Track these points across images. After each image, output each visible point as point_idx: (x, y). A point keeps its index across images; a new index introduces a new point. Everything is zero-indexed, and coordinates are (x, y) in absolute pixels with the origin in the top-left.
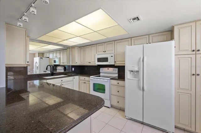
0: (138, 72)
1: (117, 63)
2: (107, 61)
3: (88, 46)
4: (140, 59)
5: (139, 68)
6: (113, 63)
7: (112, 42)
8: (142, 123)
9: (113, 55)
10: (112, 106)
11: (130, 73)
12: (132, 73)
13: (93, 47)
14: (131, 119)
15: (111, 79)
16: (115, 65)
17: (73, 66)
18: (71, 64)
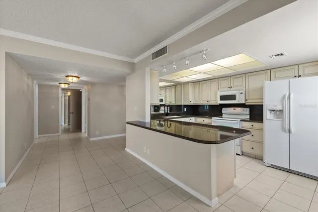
0: (281, 111)
1: (249, 101)
2: (235, 99)
3: (205, 82)
4: (285, 96)
5: (283, 107)
6: (243, 102)
7: (242, 75)
8: (289, 171)
9: (243, 92)
10: (243, 154)
11: (271, 113)
12: (273, 112)
13: (213, 82)
14: (273, 167)
15: (241, 120)
16: (247, 104)
17: (185, 106)
18: (183, 103)
